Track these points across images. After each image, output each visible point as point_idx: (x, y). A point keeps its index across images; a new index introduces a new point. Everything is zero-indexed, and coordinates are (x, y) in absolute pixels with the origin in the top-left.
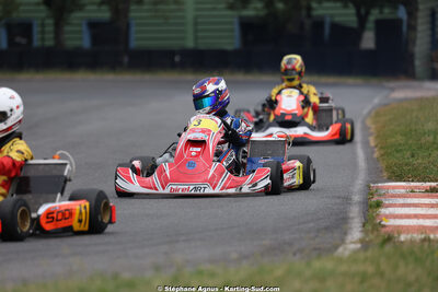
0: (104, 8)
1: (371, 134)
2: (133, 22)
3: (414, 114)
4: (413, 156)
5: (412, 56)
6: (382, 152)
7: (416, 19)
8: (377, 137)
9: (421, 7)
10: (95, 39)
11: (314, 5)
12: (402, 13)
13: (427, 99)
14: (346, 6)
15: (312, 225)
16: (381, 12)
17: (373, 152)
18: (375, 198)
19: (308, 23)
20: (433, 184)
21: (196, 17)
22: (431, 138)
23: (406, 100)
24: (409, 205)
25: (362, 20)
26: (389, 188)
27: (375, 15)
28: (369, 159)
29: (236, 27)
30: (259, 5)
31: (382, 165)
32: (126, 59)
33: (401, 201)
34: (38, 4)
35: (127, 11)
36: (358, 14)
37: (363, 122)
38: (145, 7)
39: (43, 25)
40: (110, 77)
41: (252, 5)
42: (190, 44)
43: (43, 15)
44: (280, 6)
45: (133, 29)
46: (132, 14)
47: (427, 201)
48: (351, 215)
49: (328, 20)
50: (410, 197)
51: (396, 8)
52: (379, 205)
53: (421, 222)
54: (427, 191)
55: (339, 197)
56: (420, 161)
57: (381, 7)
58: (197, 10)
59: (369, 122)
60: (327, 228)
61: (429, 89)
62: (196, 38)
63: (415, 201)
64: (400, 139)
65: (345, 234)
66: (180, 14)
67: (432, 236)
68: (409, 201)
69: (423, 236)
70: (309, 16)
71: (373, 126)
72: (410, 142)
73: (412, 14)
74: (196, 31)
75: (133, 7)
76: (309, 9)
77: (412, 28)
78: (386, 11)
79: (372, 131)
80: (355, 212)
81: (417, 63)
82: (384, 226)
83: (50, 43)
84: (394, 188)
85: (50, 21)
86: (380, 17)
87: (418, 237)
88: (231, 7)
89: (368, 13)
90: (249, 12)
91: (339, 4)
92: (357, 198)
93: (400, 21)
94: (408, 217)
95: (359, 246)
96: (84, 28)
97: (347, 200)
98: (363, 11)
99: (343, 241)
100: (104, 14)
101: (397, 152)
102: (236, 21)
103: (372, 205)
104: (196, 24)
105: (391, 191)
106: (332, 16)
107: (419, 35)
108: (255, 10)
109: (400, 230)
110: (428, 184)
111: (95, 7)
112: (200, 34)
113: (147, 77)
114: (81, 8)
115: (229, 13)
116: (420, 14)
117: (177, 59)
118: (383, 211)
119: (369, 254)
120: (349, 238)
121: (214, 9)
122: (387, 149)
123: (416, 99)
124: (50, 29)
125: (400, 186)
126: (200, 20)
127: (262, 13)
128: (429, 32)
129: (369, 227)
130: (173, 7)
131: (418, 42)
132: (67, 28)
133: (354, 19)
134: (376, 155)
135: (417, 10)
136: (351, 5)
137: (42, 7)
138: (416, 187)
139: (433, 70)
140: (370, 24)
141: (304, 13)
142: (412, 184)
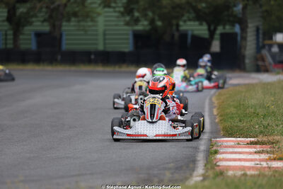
0: (45, 24)
1: (215, 107)
2: (64, 33)
3: (243, 94)
4: (240, 121)
5: (244, 57)
6: (221, 118)
7: (246, 32)
8: (218, 109)
9: (250, 25)
10: (39, 44)
11: (181, 23)
12: (237, 29)
13: (252, 85)
14: (201, 24)
15: (172, 165)
16: (224, 28)
17: (215, 119)
18: (214, 148)
19: (177, 35)
20: (252, 139)
21: (105, 31)
22: (252, 110)
23: (238, 85)
24: (236, 153)
25: (212, 33)
26: (223, 141)
27: (220, 30)
28: (212, 123)
29: (131, 37)
30: (146, 23)
31: (221, 127)
32: (59, 57)
33: (231, 150)
34: (3, 21)
35: (60, 26)
36: (209, 29)
37: (211, 99)
38: (72, 24)
39: (6, 35)
40: (49, 68)
41: (141, 23)
42: (101, 47)
43: (6, 28)
44: (159, 23)
45: (64, 37)
46: (63, 28)
47: (247, 150)
48: (199, 159)
49: (190, 33)
50: (237, 147)
51: (233, 26)
52: (216, 152)
53: (243, 163)
54: (248, 144)
55: (191, 147)
56: (244, 124)
57: (224, 25)
58: (106, 25)
59: (214, 99)
60: (181, 167)
61: (253, 78)
62: (105, 44)
63: (240, 150)
64: (233, 110)
65: (193, 170)
66: (94, 28)
67: (248, 173)
68: (236, 150)
69: (243, 172)
70: (178, 30)
71: (216, 102)
72: (239, 112)
73: (244, 29)
74: (105, 39)
75: (64, 23)
76: (178, 25)
77: (244, 38)
78: (228, 27)
79: (216, 105)
80: (201, 157)
81: (247, 61)
82: (219, 166)
83: (10, 46)
84: (227, 141)
85: (10, 32)
86: (223, 31)
87: (239, 173)
88: (127, 24)
89: (215, 29)
90: (139, 28)
91: (197, 23)
92: (202, 148)
93: (236, 34)
94: (235, 160)
95: (201, 178)
96: (33, 37)
97: (196, 148)
98: (212, 28)
99: (191, 175)
100: (46, 28)
101: (231, 118)
102: (131, 33)
103: (211, 152)
104: (105, 34)
105: (225, 144)
106: (192, 30)
107: (248, 43)
108: (143, 26)
109: (229, 168)
110: (249, 139)
111: (39, 23)
112: (107, 41)
113: (73, 68)
114: (31, 24)
115: (126, 28)
116: (249, 30)
117: (93, 57)
118: (219, 156)
119: (206, 183)
120: (195, 173)
121: (116, 25)
122: (224, 116)
123: (245, 85)
124: (10, 37)
125: (230, 141)
126: (107, 32)
127: (148, 28)
128: (255, 42)
129: (209, 166)
130: (90, 24)
131: (248, 48)
132: (21, 37)
133: (207, 32)
134: (217, 120)
135: (247, 27)
136: (204, 23)
137: (6, 23)
138: (241, 141)
139: (258, 66)
140: (217, 36)
141: (174, 28)
142: (239, 139)
